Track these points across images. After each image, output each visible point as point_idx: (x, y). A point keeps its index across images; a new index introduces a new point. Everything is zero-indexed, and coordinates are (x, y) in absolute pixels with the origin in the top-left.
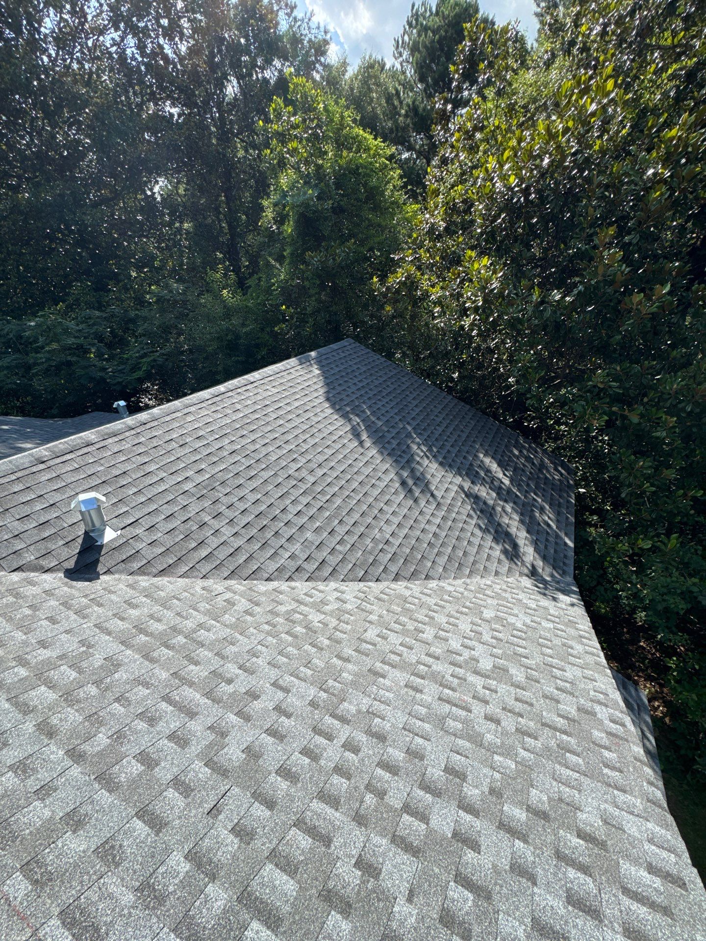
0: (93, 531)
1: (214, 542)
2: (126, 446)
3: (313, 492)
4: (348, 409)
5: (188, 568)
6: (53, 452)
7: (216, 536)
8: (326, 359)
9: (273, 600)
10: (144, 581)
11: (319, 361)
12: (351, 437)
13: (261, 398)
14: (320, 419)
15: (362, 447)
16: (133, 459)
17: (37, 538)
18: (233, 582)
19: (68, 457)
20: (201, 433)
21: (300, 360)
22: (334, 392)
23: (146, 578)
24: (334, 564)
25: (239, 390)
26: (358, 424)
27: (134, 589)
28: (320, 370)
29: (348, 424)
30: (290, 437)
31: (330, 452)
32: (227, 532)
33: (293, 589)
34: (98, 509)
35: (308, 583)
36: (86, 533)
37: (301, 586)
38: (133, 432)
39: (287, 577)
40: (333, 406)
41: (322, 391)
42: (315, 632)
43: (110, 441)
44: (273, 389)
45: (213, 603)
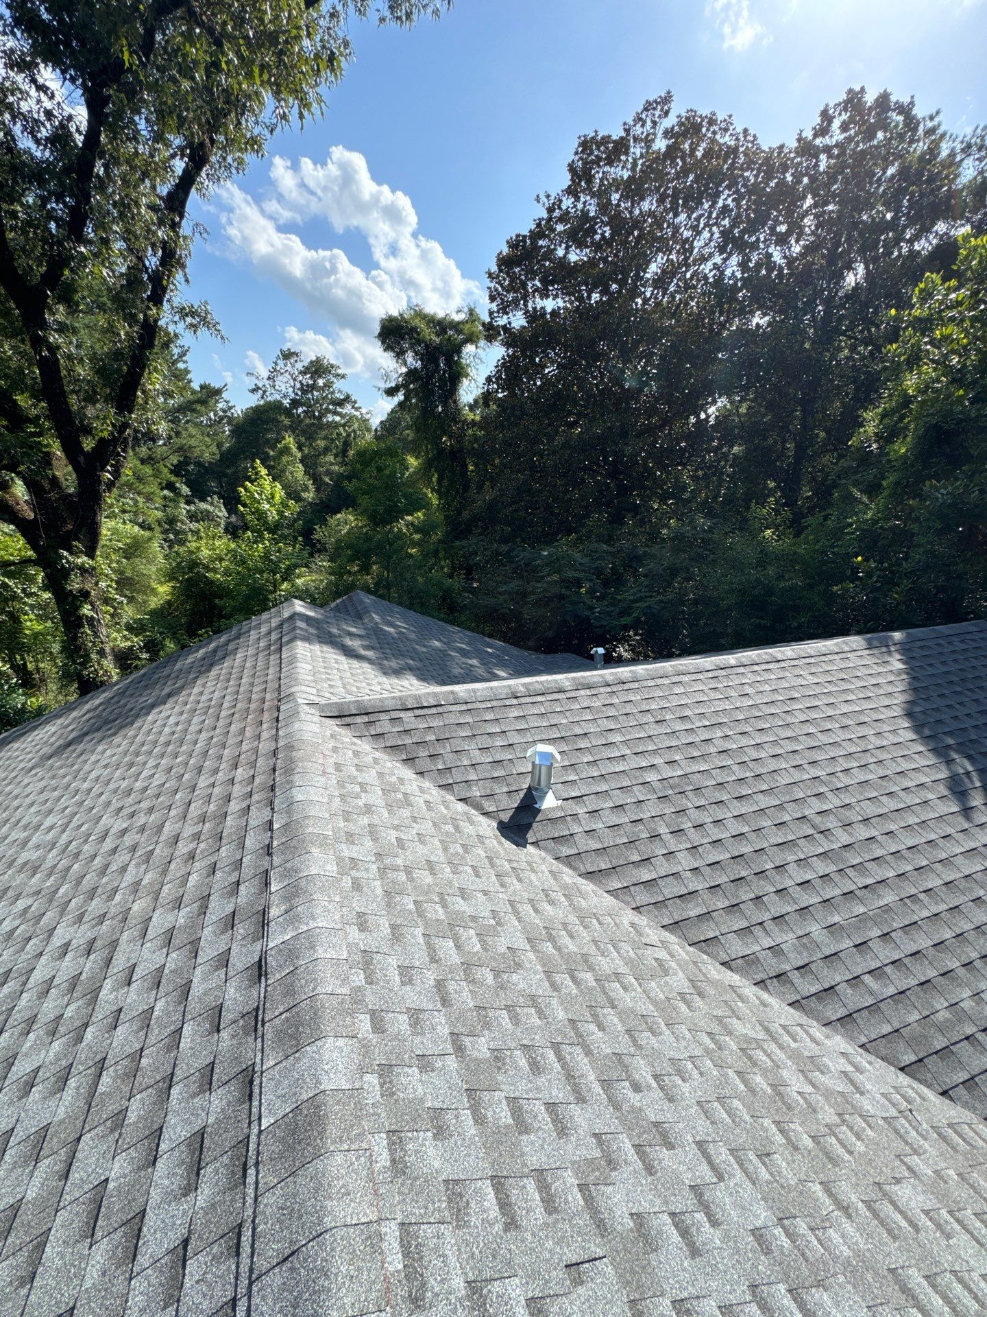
0: (536, 789)
1: (663, 867)
2: (597, 703)
3: (842, 860)
4: (951, 741)
5: (620, 886)
6: (528, 690)
7: (667, 860)
8: (921, 648)
9: (726, 1002)
10: (568, 876)
11: (907, 651)
12: (946, 792)
13: (787, 685)
14: (885, 743)
15: (968, 818)
16: (599, 721)
17: (488, 775)
18: (672, 938)
19: (539, 699)
20: (688, 713)
21: (869, 641)
22: (928, 706)
23: (570, 872)
24: (852, 1007)
25: (756, 668)
26: (968, 773)
27: (555, 879)
28: (905, 663)
29: (943, 767)
30: (820, 756)
31: (893, 805)
32: (685, 861)
33: (765, 1005)
34: (550, 767)
35: (791, 1010)
36: (530, 788)
37: (779, 1010)
38: (608, 689)
39: (758, 978)
40: (918, 728)
41: (900, 699)
42: (789, 1108)
43: (582, 693)
44: (810, 677)
45: (640, 952)
